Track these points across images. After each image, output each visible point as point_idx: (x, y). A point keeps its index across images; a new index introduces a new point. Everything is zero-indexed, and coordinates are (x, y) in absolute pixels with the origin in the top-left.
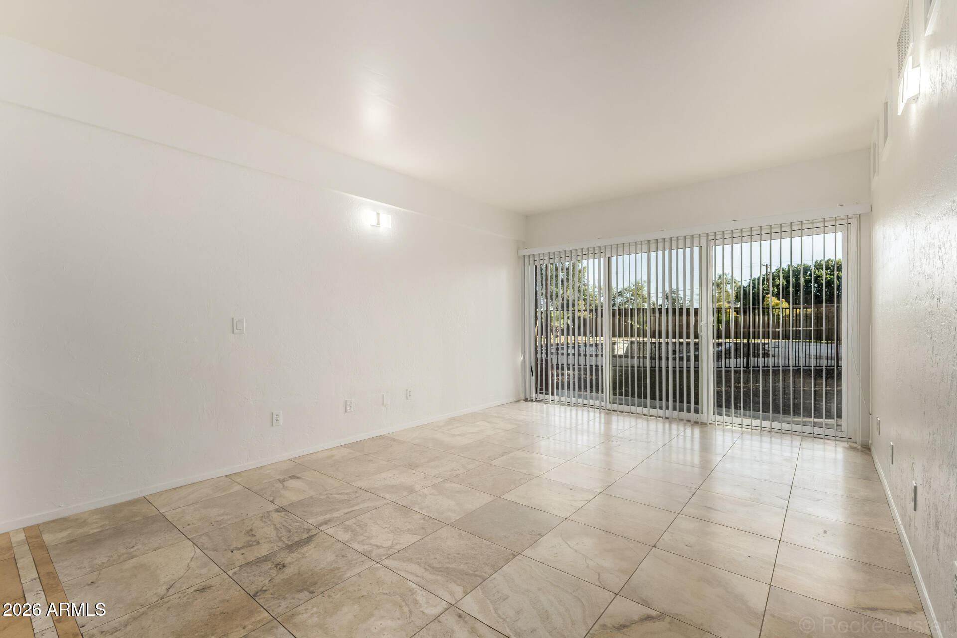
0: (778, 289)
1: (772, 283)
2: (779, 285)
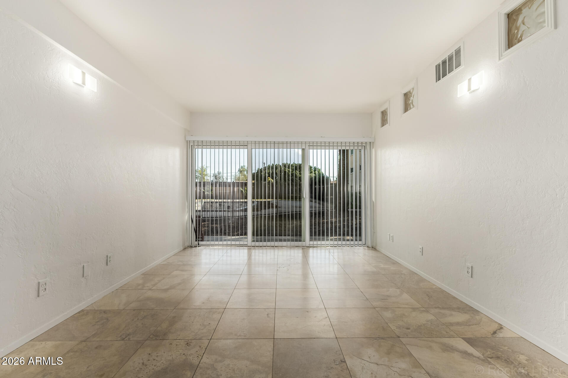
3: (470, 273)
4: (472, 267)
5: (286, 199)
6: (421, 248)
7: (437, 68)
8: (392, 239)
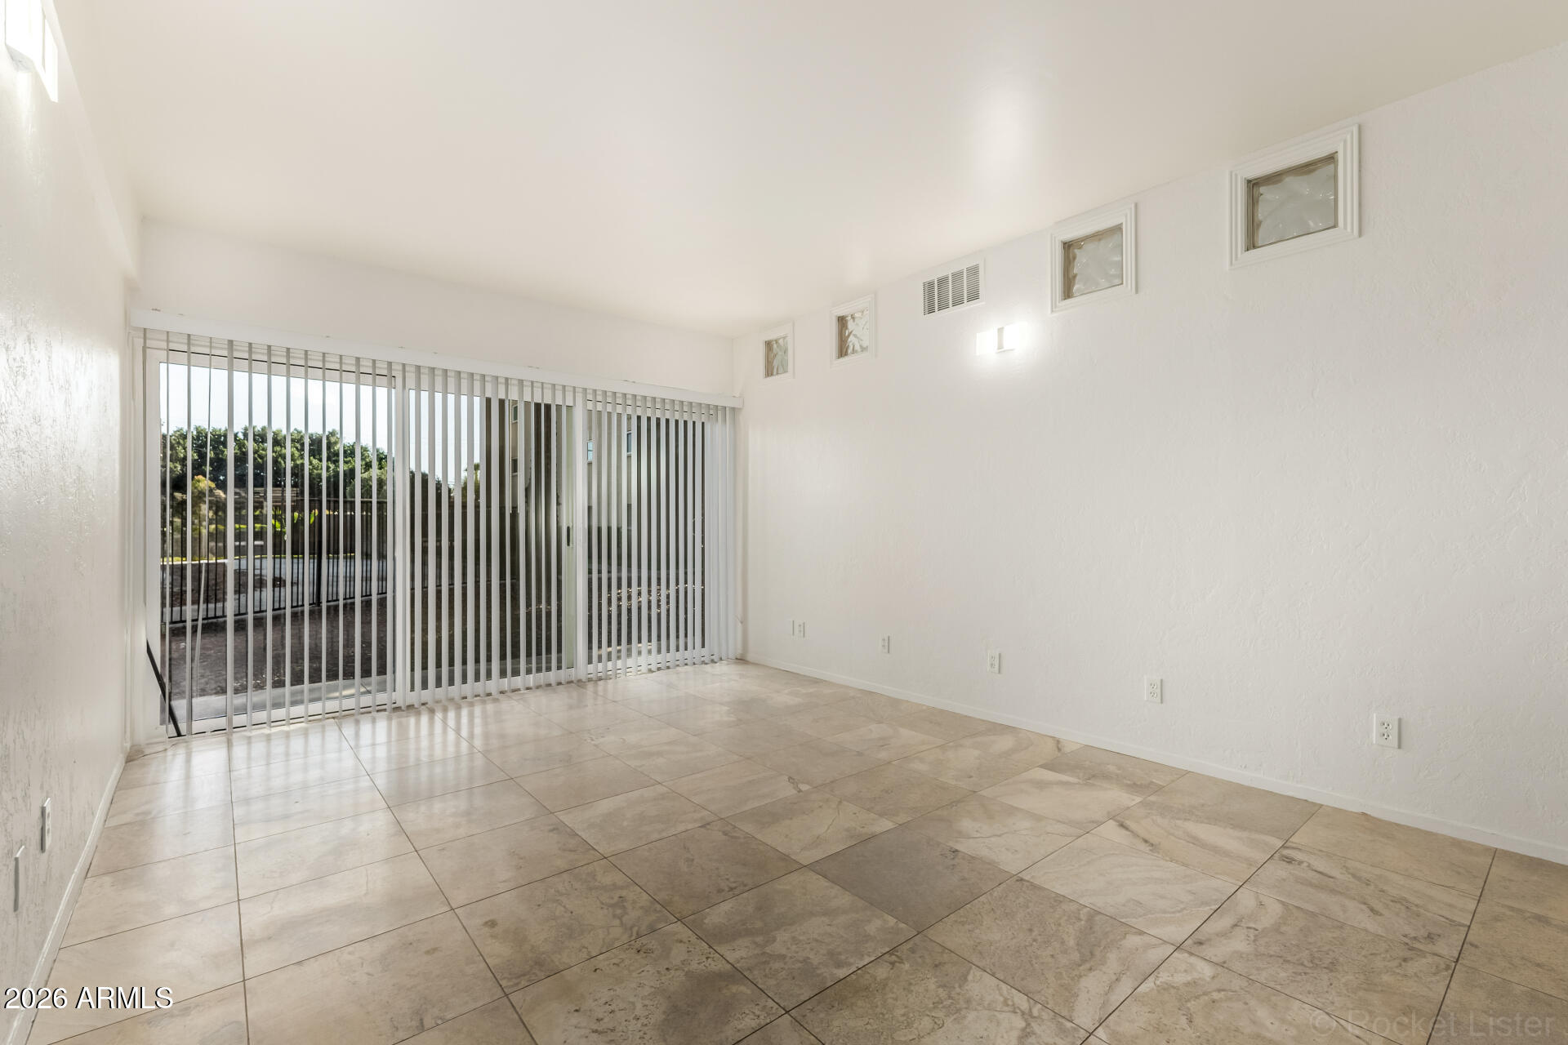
0: (184, 465)
1: (171, 455)
2: (185, 458)
3: (997, 666)
4: (1000, 655)
5: (337, 552)
6: (887, 639)
7: (929, 287)
8: (800, 631)
